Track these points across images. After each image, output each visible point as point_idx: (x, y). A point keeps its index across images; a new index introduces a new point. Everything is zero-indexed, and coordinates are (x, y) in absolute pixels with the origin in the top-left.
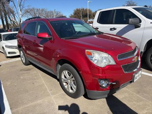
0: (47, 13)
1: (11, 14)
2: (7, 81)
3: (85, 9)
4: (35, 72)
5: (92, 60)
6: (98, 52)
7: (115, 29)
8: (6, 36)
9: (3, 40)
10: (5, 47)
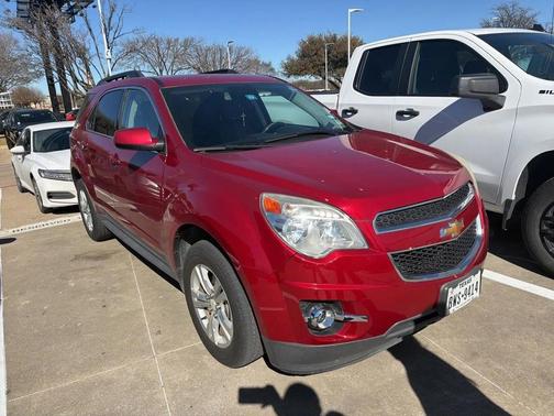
0: (202, 54)
1: (78, 59)
2: (21, 294)
3: (338, 37)
4: (122, 266)
5: (280, 230)
6: (302, 203)
7: (413, 114)
8: (45, 138)
9: (35, 151)
10: (36, 176)
